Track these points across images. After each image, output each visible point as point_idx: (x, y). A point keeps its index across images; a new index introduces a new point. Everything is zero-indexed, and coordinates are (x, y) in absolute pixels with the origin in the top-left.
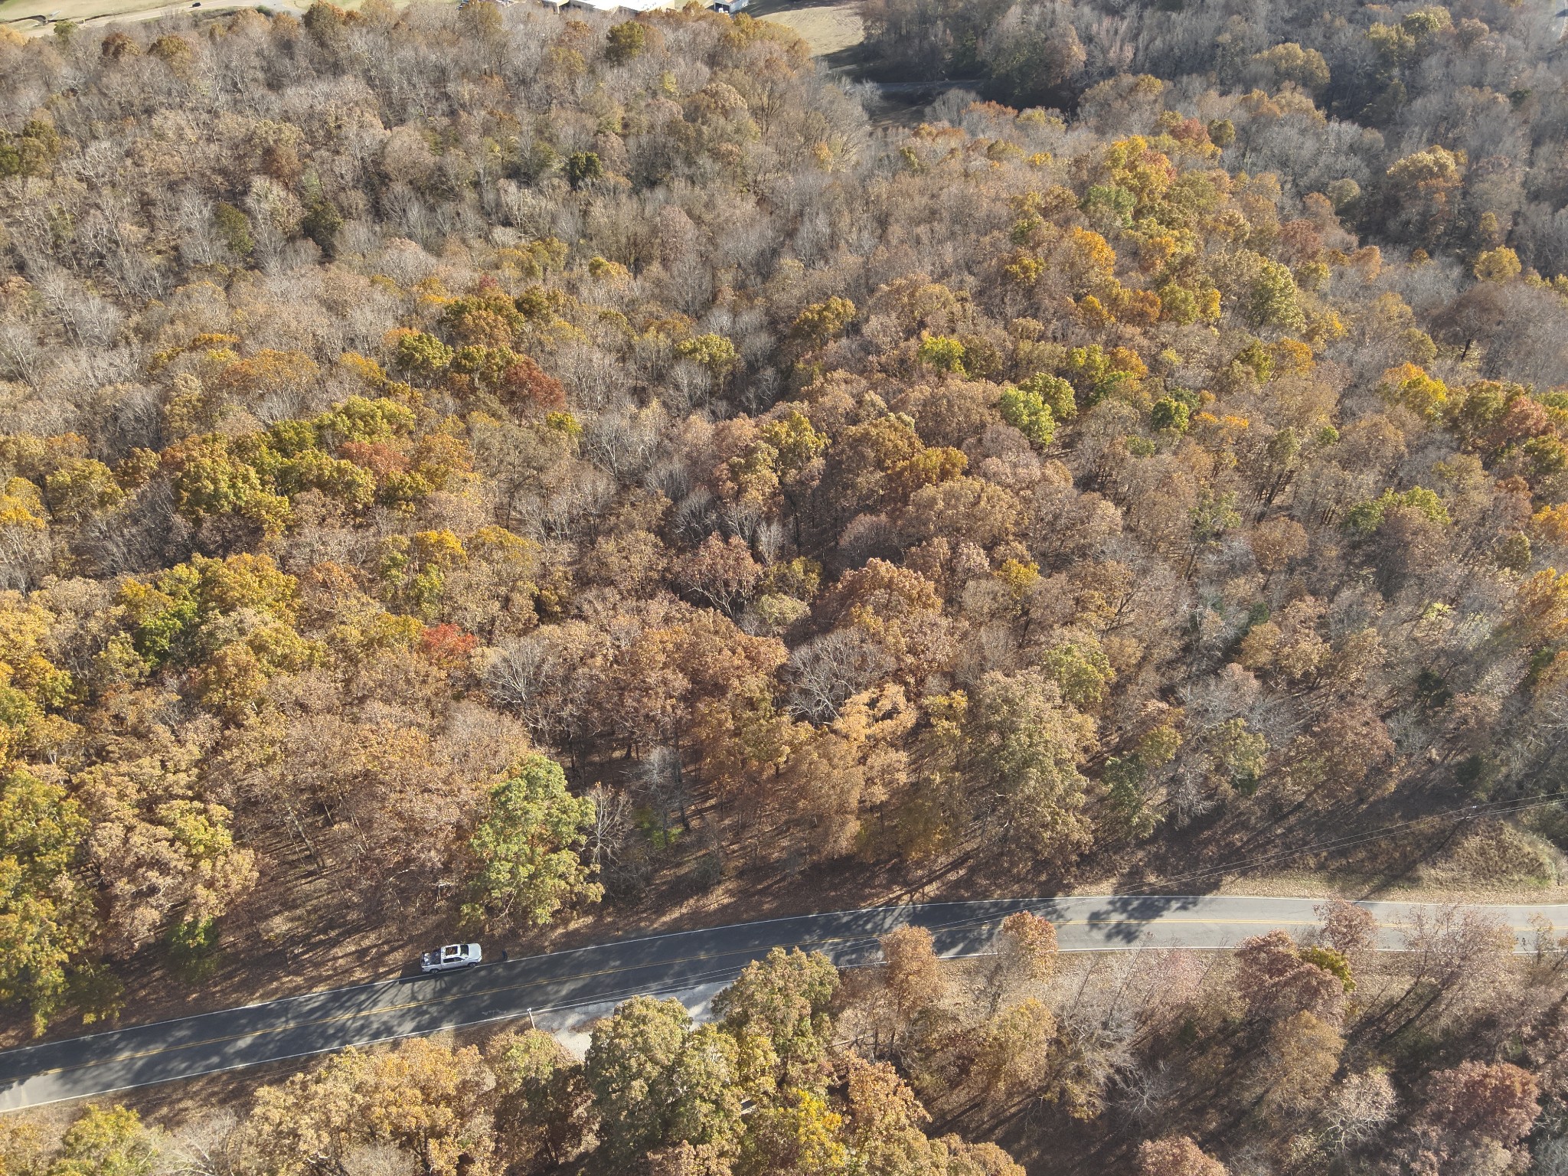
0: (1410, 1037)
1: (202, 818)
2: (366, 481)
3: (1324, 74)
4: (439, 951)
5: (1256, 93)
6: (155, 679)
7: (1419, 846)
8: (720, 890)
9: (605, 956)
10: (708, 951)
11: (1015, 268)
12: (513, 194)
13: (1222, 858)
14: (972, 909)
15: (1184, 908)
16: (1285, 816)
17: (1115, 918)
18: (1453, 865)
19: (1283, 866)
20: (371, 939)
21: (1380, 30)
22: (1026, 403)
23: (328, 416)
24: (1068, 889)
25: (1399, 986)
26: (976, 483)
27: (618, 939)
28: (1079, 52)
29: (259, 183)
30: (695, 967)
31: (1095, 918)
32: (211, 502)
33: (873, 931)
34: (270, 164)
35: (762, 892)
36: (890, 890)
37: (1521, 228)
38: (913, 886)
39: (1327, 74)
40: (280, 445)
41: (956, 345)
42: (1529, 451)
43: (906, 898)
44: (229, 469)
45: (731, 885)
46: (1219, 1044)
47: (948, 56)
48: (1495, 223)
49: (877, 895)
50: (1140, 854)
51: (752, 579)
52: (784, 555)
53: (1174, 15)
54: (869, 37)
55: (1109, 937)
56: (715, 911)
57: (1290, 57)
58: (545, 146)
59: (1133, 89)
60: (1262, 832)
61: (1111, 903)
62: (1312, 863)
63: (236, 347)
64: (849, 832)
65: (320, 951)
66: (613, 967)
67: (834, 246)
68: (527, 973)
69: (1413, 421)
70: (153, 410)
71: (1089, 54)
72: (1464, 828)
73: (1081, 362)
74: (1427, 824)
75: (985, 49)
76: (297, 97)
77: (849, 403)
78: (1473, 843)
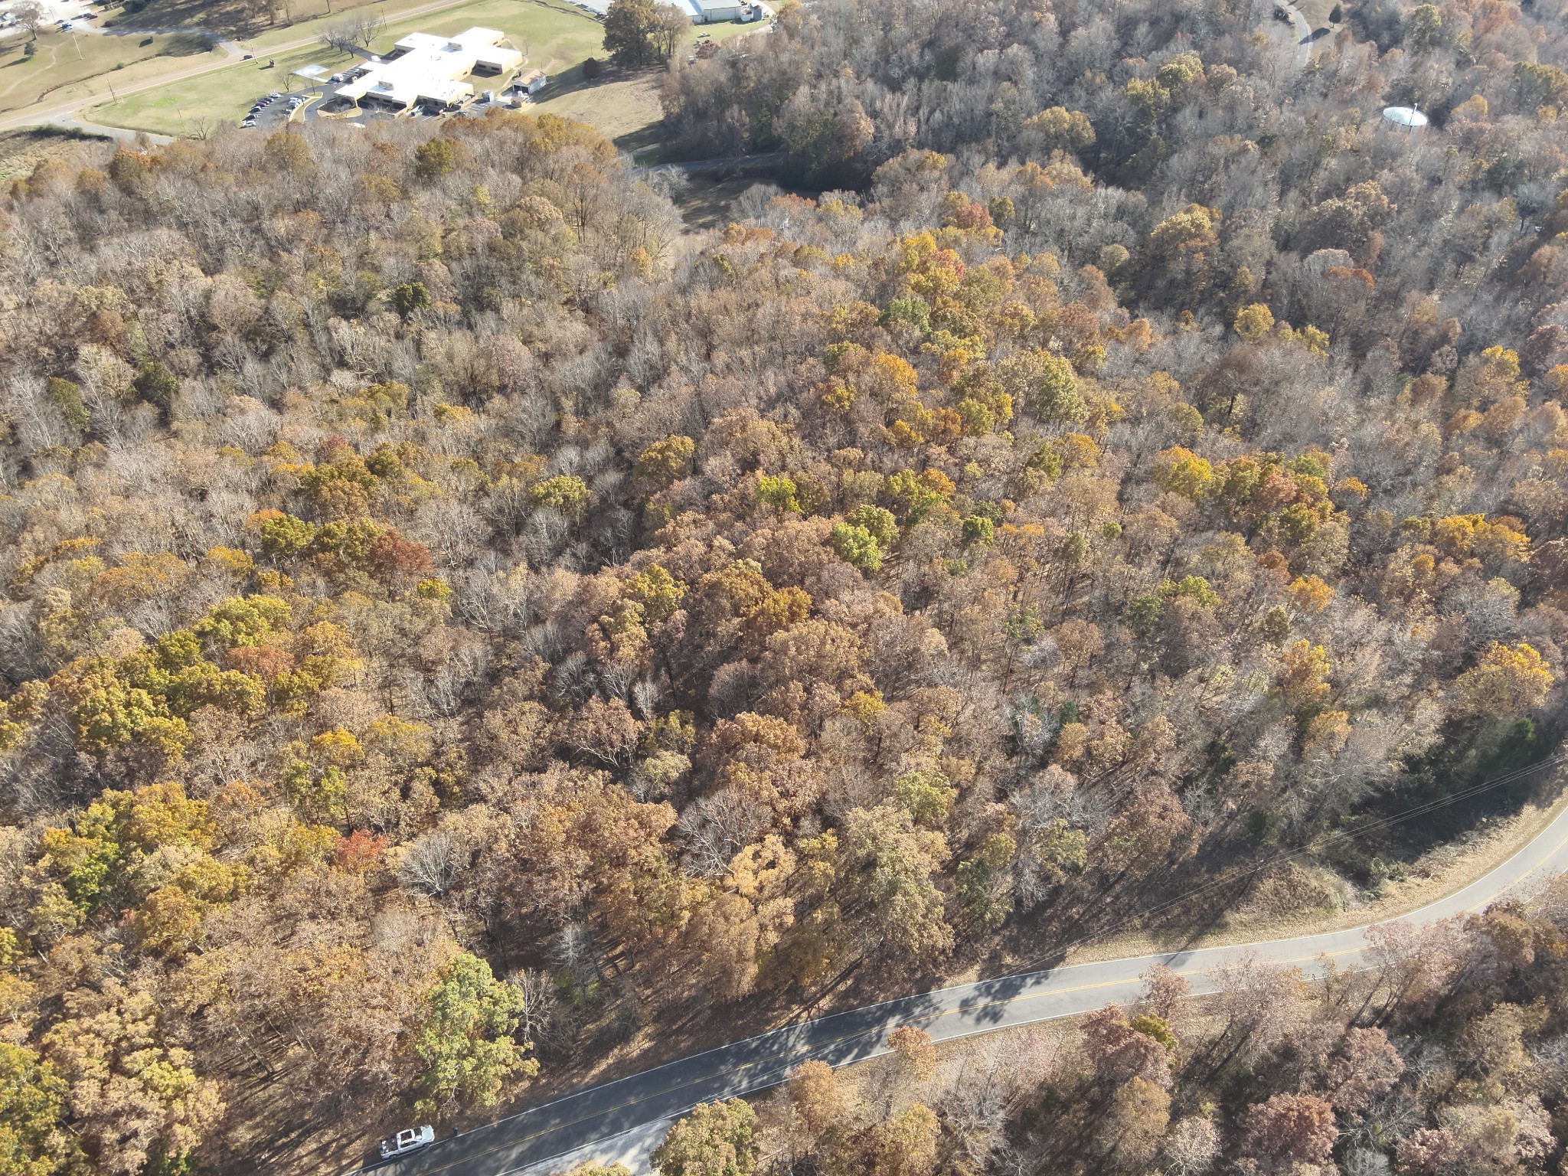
0: (1232, 1068)
1: (165, 1064)
2: (256, 688)
3: (1089, 134)
4: (394, 1137)
5: (1030, 165)
6: (91, 924)
7: (1224, 895)
8: (640, 1036)
9: (544, 1117)
10: (637, 1095)
11: (830, 398)
12: (346, 332)
13: (1064, 931)
14: (861, 1015)
15: (1038, 982)
16: (1112, 886)
17: (982, 1002)
18: (1253, 908)
19: (1117, 930)
20: (330, 1135)
21: (1137, 85)
22: (855, 537)
23: (208, 623)
24: (939, 982)
25: (1218, 1027)
26: (819, 626)
27: (555, 1098)
28: (867, 126)
29: (86, 350)
30: (627, 1112)
31: (965, 1005)
32: (110, 733)
33: (779, 1051)
34: (95, 329)
35: (680, 1031)
36: (789, 1009)
37: (1274, 276)
38: (808, 1003)
39: (1092, 134)
40: (168, 662)
41: (787, 482)
42: (1284, 520)
43: (805, 1015)
44: (123, 696)
45: (649, 1030)
46: (1077, 1102)
47: (746, 135)
48: (1251, 276)
49: (778, 1017)
50: (997, 939)
51: (634, 737)
52: (661, 709)
53: (950, 86)
54: (668, 116)
55: (978, 1020)
56: (639, 1057)
57: (1057, 121)
58: (367, 275)
59: (921, 166)
60: (1094, 903)
61: (977, 988)
62: (1137, 922)
63: (102, 552)
64: (748, 976)
65: (285, 1154)
66: (554, 1126)
67: (666, 370)
68: (477, 1144)
69: (1183, 504)
70: (29, 628)
71: (877, 128)
72: (1257, 876)
73: (898, 489)
74: (1229, 875)
75: (779, 126)
76: (112, 253)
77: (701, 548)
78: (1267, 885)
